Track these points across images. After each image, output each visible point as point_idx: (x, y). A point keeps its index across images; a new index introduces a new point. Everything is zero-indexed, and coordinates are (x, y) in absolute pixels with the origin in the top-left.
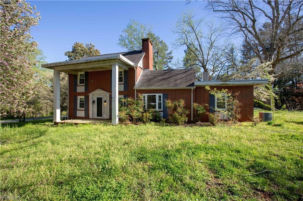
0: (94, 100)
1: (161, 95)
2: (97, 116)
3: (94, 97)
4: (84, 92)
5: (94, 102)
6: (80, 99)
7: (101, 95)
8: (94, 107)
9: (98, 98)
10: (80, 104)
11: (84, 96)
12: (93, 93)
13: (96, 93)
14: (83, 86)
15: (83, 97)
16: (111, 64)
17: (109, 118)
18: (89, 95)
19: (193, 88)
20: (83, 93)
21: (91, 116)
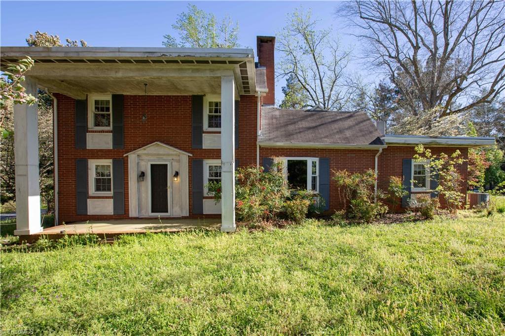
0: (143, 170)
1: (317, 160)
2: (153, 211)
3: (143, 163)
4: (112, 148)
5: (142, 175)
6: (97, 166)
7: (165, 157)
8: (143, 189)
9: (153, 167)
10: (97, 181)
11: (111, 161)
12: (140, 151)
13: (150, 152)
14: (107, 132)
15: (108, 162)
16: (219, 75)
17: (188, 215)
18: (127, 156)
19: (380, 148)
20: (109, 151)
21: (133, 213)
